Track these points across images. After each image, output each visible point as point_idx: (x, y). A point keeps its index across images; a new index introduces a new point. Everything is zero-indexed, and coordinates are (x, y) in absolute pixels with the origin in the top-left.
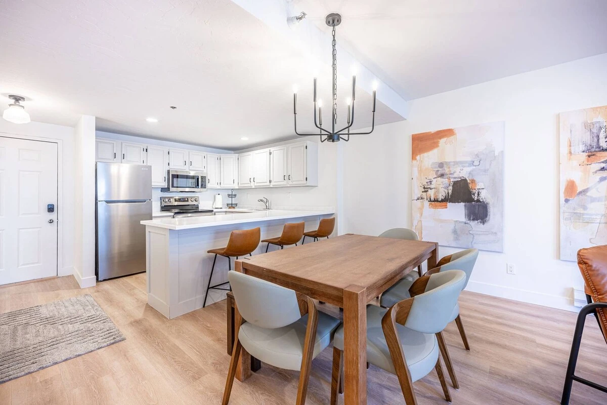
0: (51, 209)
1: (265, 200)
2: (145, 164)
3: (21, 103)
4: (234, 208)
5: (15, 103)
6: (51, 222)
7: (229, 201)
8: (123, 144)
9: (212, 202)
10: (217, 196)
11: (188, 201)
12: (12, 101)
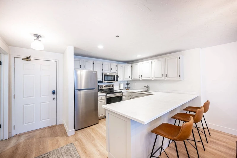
0: (54, 93)
1: (147, 86)
2: (93, 70)
3: (40, 39)
4: (129, 89)
5: (37, 39)
6: (54, 99)
7: (126, 86)
8: (84, 61)
9: (118, 87)
10: (121, 84)
11: (109, 87)
12: (36, 38)
